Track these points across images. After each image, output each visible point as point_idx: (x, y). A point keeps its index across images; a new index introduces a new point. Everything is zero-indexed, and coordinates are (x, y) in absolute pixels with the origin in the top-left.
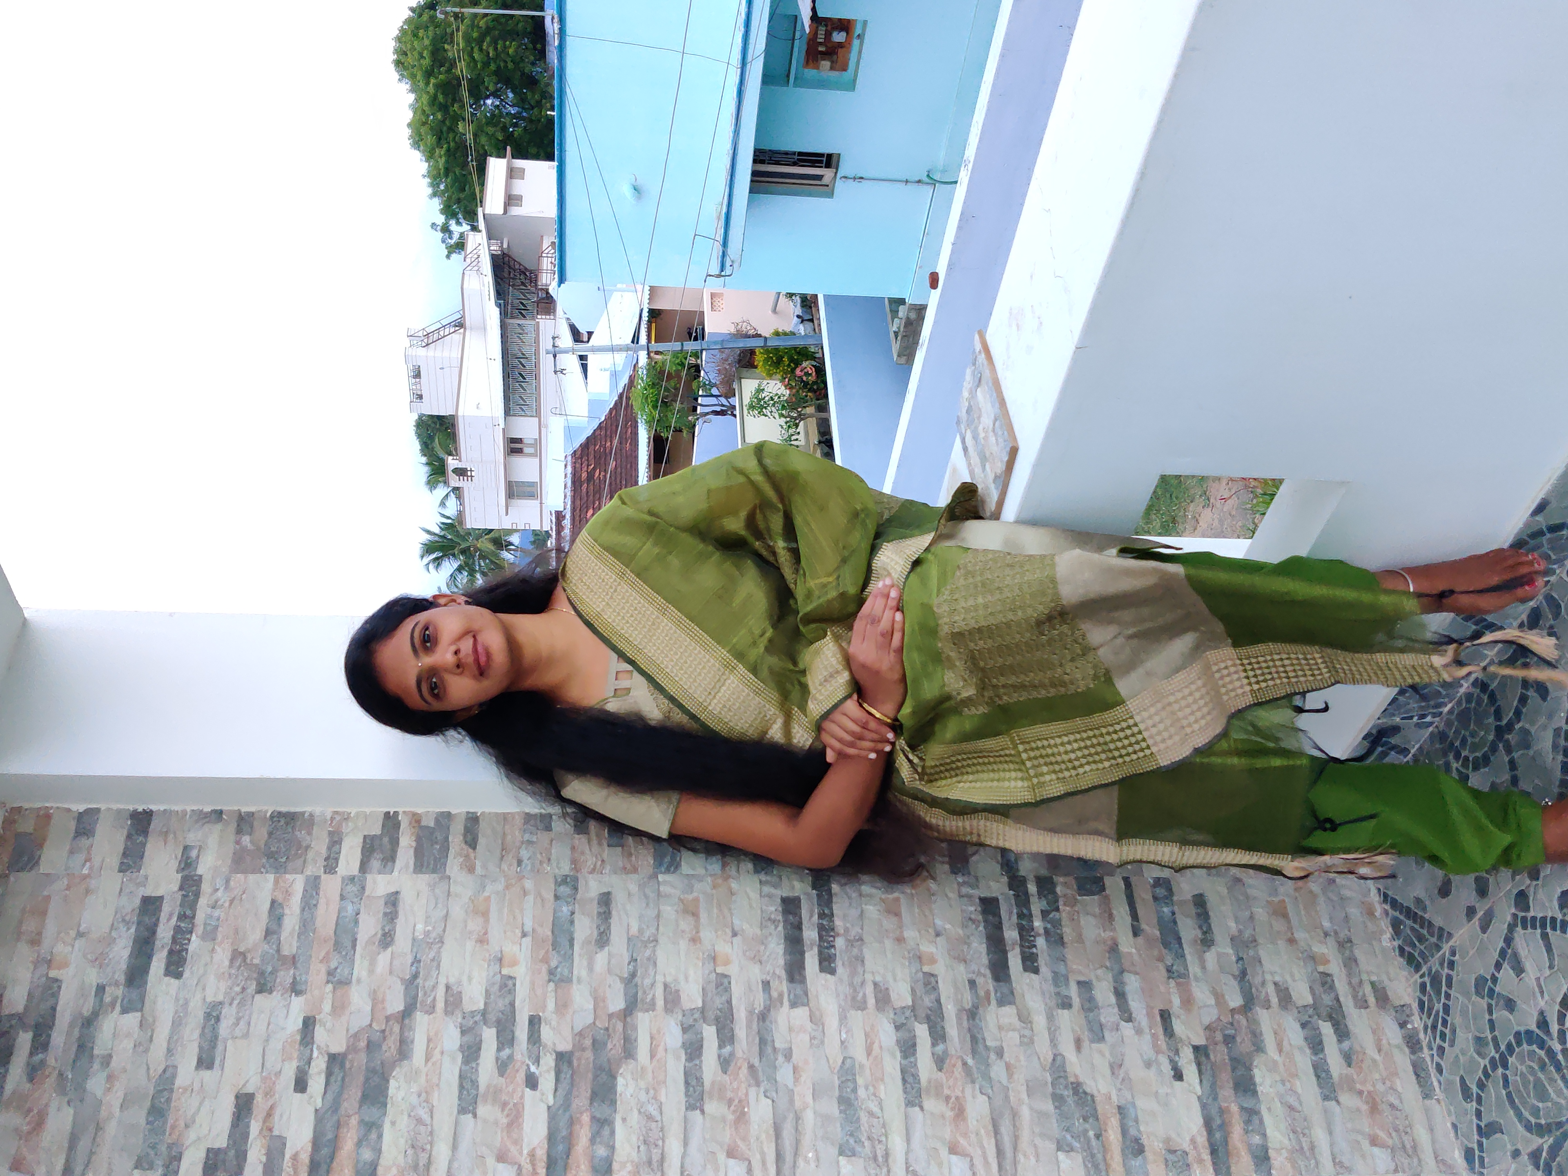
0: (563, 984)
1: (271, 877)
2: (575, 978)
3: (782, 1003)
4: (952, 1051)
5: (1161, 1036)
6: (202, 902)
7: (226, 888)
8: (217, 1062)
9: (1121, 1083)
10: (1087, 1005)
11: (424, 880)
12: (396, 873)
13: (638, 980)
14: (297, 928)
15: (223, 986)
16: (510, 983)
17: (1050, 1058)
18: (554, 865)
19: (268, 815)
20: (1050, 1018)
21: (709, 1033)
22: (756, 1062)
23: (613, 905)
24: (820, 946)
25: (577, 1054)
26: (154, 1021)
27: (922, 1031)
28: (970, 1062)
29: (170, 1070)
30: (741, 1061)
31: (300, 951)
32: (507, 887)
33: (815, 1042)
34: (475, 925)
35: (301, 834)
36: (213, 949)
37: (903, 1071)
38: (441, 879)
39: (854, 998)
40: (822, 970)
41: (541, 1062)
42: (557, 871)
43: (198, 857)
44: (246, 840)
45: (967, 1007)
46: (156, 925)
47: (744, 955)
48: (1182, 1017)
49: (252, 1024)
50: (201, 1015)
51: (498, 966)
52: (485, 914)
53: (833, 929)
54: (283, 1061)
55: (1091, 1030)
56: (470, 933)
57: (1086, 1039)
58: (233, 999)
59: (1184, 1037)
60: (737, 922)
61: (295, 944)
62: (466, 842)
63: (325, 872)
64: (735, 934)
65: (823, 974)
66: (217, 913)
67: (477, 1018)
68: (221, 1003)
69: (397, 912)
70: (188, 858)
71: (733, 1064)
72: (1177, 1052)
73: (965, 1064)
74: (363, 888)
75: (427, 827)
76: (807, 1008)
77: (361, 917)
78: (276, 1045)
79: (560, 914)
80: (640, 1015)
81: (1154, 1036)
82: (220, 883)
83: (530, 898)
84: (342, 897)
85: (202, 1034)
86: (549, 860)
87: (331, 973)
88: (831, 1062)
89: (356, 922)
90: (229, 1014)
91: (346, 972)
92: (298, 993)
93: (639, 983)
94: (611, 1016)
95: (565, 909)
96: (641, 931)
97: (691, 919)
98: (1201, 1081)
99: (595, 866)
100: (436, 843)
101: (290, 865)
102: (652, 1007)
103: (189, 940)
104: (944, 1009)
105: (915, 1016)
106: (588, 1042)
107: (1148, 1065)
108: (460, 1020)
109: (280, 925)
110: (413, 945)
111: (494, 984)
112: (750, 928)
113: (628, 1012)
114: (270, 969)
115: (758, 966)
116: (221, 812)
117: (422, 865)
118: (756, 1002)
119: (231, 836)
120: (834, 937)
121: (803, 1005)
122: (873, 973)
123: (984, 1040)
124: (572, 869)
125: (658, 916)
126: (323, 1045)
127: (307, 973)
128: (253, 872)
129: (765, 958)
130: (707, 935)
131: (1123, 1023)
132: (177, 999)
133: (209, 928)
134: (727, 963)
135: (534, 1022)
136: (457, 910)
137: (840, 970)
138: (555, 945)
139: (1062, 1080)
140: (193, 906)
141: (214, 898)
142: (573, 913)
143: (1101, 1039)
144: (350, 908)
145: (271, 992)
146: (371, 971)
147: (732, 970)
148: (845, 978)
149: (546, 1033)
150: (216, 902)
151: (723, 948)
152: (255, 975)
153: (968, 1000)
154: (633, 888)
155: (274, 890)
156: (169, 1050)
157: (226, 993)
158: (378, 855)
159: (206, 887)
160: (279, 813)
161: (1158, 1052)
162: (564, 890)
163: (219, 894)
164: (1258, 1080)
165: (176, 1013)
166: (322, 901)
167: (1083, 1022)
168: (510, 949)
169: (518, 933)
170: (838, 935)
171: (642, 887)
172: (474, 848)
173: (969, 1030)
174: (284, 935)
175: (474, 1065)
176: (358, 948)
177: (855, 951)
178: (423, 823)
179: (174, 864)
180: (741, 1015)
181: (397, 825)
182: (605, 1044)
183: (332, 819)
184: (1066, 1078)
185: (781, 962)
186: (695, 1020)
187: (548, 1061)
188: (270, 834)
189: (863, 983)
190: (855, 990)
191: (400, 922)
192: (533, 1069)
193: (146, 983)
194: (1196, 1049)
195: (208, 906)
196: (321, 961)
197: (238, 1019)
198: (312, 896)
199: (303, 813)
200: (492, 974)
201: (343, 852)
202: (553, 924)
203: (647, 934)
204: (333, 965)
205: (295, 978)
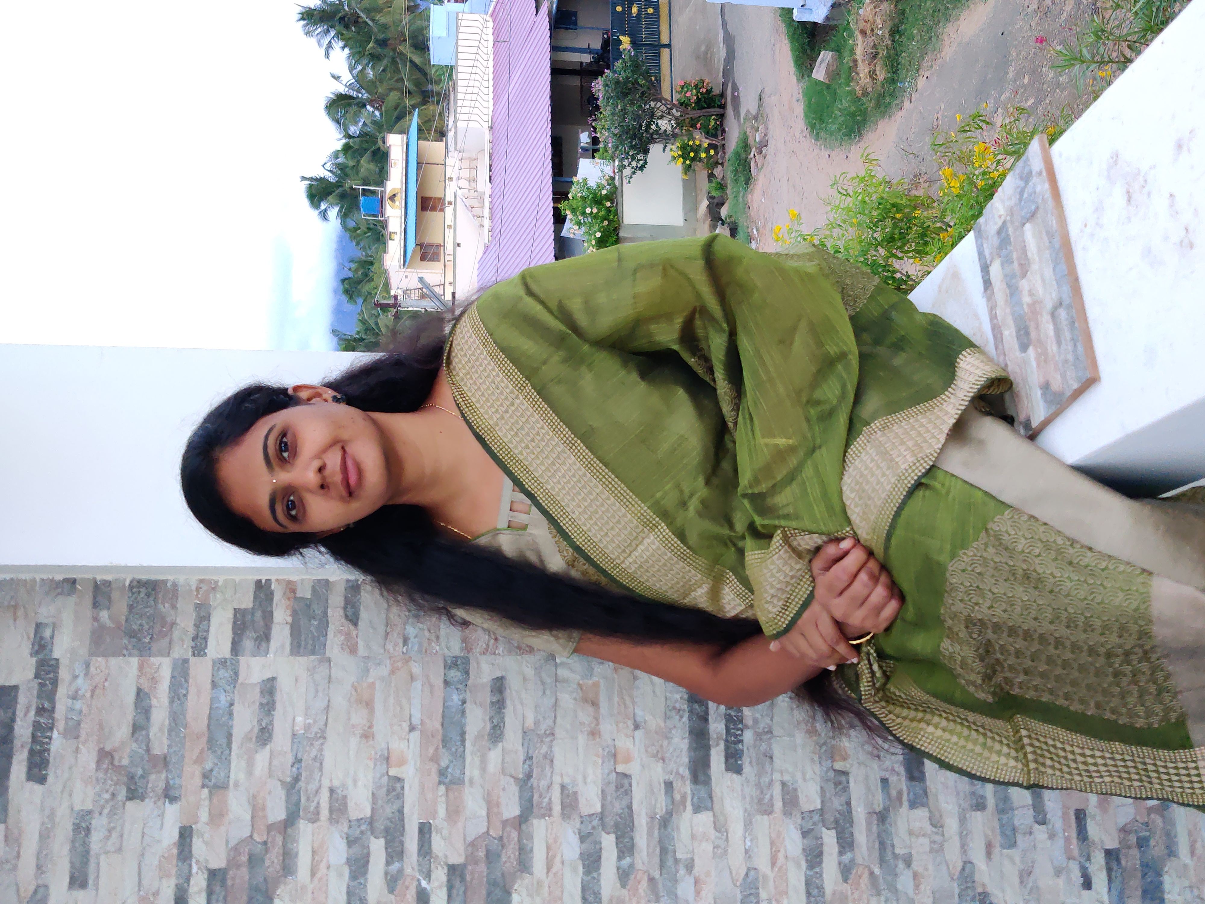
0: (455, 787)
1: (134, 661)
2: (466, 780)
3: (685, 808)
4: (859, 860)
5: (1075, 841)
6: (62, 692)
7: (86, 675)
8: (90, 882)
9: (1029, 894)
10: (1001, 806)
11: (303, 661)
12: (271, 655)
13: (533, 781)
14: (167, 723)
15: (91, 792)
16: (398, 786)
17: (960, 865)
18: (443, 644)
19: (127, 584)
20: (963, 820)
21: (608, 842)
22: (656, 874)
23: (507, 693)
24: (726, 741)
25: (470, 868)
26: (20, 834)
27: (829, 838)
28: (877, 871)
29: (41, 890)
30: (640, 873)
31: (172, 750)
32: (393, 672)
33: (719, 851)
34: (359, 718)
35: (165, 608)
36: (77, 748)
37: (808, 883)
38: (320, 661)
39: (760, 801)
40: (728, 769)
41: (433, 877)
42: (446, 651)
43: (52, 637)
44: (104, 615)
45: (877, 810)
46: (13, 720)
47: (646, 751)
48: (1098, 818)
49: (125, 836)
50: (70, 828)
51: (385, 766)
52: (369, 705)
53: (741, 721)
54: (161, 878)
55: (1003, 834)
56: (353, 726)
57: (998, 845)
58: (103, 807)
59: (1096, 839)
60: (639, 712)
61: (166, 742)
62: (346, 617)
63: (194, 655)
64: (637, 727)
65: (729, 774)
66: (78, 705)
67: (363, 827)
68: (90, 812)
69: (274, 702)
70: (42, 638)
71: (632, 877)
72: (1088, 859)
73: (872, 873)
74: (236, 674)
75: (303, 599)
76: (710, 814)
77: (236, 708)
78: (152, 861)
79: (450, 703)
80: (536, 822)
81: (1067, 840)
82: (79, 669)
83: (418, 685)
84: (214, 685)
85: (73, 849)
86: (438, 637)
87: (206, 776)
88: (734, 873)
89: (231, 714)
90: (99, 823)
91: (223, 774)
92: (173, 799)
93: (535, 785)
94: (505, 823)
95: (455, 697)
96: (537, 723)
97: (590, 709)
98: (1110, 889)
99: (487, 645)
100: (314, 618)
101: (155, 647)
102: (548, 812)
103: (50, 738)
104: (854, 813)
105: (823, 821)
106: (481, 854)
107: (1058, 872)
108: (346, 830)
109: (148, 719)
110: (293, 742)
111: (381, 786)
112: (654, 722)
113: (523, 819)
114: (140, 772)
115: (660, 764)
116: (74, 582)
117: (299, 646)
118: (658, 806)
119: (88, 611)
120: (742, 730)
121: (707, 809)
122: (781, 772)
123: (893, 846)
124: (462, 650)
125: (556, 705)
126: (201, 859)
127: (180, 777)
128: (115, 654)
129: (668, 755)
130: (607, 727)
131: (1037, 826)
132: (42, 810)
133: (71, 723)
134: (628, 760)
135: (425, 830)
136: (339, 700)
137: (747, 769)
138: (445, 742)
139: (969, 891)
140: (51, 696)
141: (73, 688)
142: (464, 702)
143: (1013, 844)
144: (223, 699)
145: (142, 800)
146: (250, 772)
147: (633, 769)
148: (752, 778)
149: (437, 844)
150: (77, 692)
151: (624, 743)
152: (125, 779)
153: (879, 801)
154: (529, 672)
155: (139, 677)
156: (39, 867)
157: (95, 801)
158: (250, 634)
159: (64, 674)
160: (139, 581)
161: (1070, 858)
162: (455, 675)
163: (80, 681)
164: (1167, 886)
165: (43, 824)
166: (192, 690)
167: (996, 824)
168: (398, 746)
169: (406, 726)
170: (746, 727)
171: (538, 670)
172: (356, 624)
173: (879, 835)
174: (154, 731)
175: (362, 881)
176: (234, 746)
177: (764, 747)
178: (299, 594)
179: (26, 648)
180: (641, 821)
181: (270, 596)
182: (499, 856)
183: (198, 589)
184: (974, 888)
185: (685, 760)
186: (594, 828)
187: (440, 875)
188: (131, 607)
189: (771, 783)
190: (762, 792)
191: (278, 714)
192: (424, 884)
193: (7, 789)
194: (1108, 853)
195: (69, 697)
196: (195, 762)
197: (110, 831)
198: (181, 686)
199: (165, 582)
200: (378, 775)
201: (212, 630)
202: (443, 717)
203: (543, 727)
204: (208, 766)
205: (167, 782)
